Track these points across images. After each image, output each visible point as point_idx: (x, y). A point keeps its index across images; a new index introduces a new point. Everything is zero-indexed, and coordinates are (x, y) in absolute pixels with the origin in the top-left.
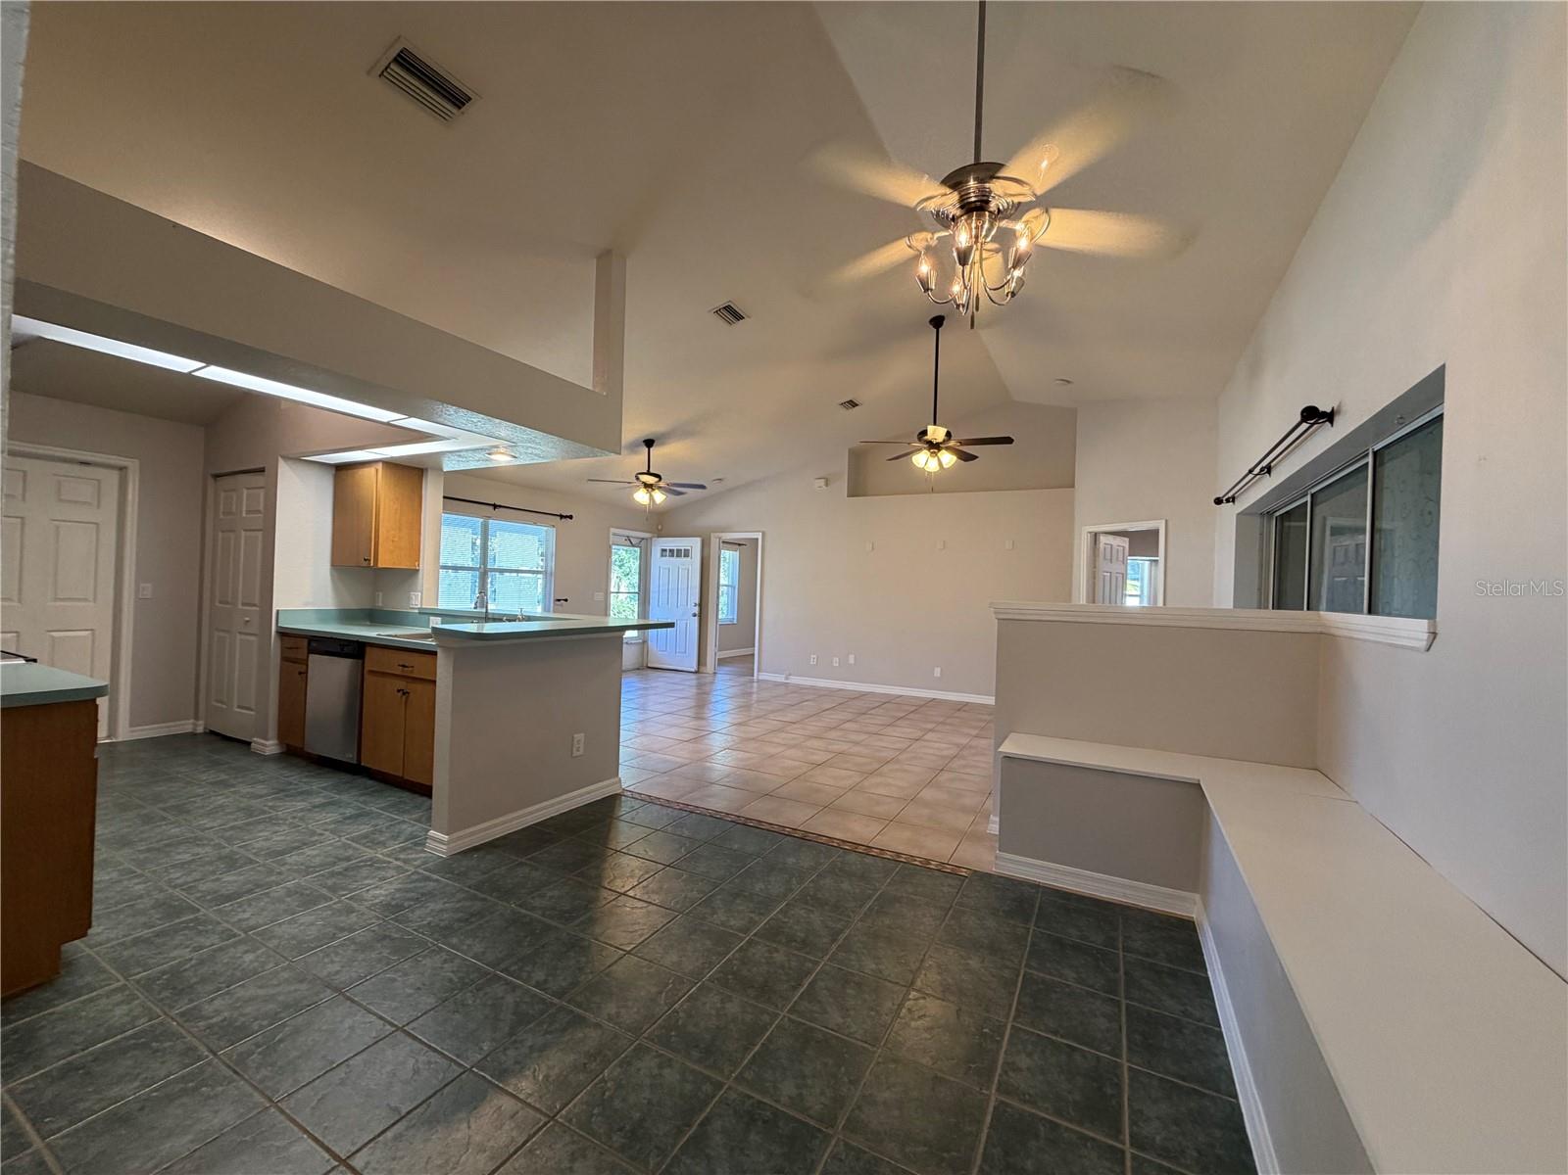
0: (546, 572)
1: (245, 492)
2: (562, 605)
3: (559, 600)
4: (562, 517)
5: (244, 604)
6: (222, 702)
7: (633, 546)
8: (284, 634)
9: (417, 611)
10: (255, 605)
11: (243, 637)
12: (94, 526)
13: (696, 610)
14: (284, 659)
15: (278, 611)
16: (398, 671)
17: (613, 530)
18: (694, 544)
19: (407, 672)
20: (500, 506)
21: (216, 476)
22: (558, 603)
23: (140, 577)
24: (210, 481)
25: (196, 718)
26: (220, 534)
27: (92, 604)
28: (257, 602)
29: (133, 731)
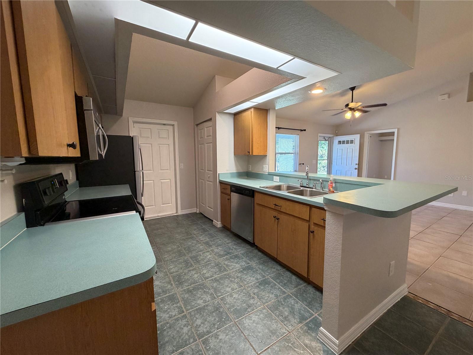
0: (295, 153)
1: (206, 128)
2: (301, 166)
3: (300, 164)
4: (301, 130)
5: (208, 170)
6: (203, 204)
7: (326, 140)
8: (221, 183)
9: (267, 173)
10: (211, 171)
11: (208, 182)
12: (168, 145)
13: (357, 167)
14: (222, 192)
15: (219, 174)
16: (273, 207)
17: (319, 134)
18: (356, 138)
19: (277, 208)
20: (281, 128)
21: (197, 125)
22: (300, 165)
23: (180, 162)
24: (196, 127)
25: (197, 208)
26: (200, 146)
27: (169, 171)
28: (212, 169)
29: (182, 212)
